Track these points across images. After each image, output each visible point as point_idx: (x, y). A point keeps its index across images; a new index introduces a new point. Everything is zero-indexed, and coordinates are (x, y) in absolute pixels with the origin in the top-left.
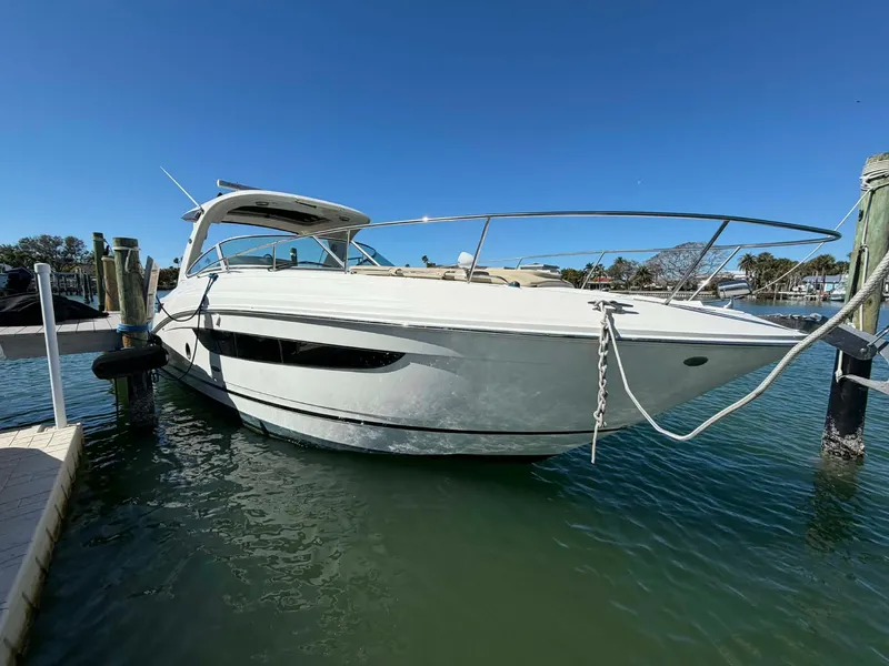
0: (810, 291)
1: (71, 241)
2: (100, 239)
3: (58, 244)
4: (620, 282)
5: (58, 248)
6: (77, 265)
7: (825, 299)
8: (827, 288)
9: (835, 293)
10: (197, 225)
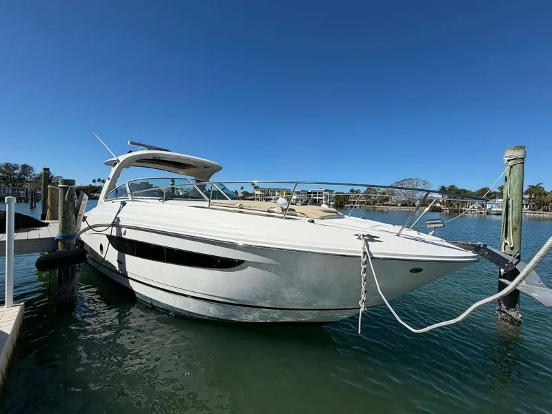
0: (479, 208)
1: (25, 167)
2: (47, 172)
3: (16, 169)
4: (370, 200)
5: (15, 171)
6: (27, 182)
7: (488, 213)
8: (488, 206)
9: (493, 209)
10: (114, 169)
